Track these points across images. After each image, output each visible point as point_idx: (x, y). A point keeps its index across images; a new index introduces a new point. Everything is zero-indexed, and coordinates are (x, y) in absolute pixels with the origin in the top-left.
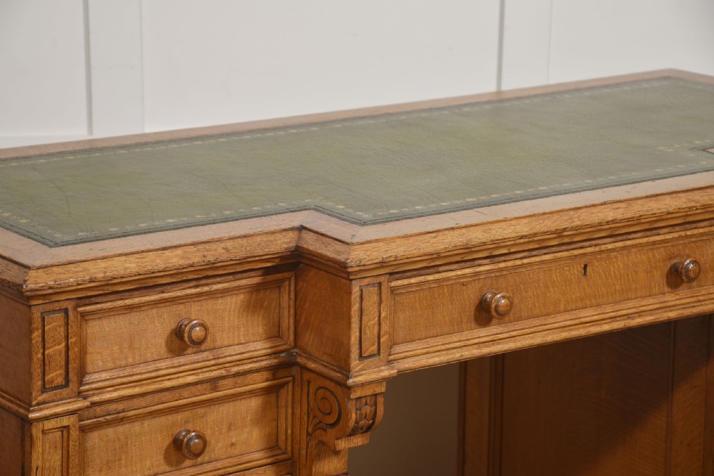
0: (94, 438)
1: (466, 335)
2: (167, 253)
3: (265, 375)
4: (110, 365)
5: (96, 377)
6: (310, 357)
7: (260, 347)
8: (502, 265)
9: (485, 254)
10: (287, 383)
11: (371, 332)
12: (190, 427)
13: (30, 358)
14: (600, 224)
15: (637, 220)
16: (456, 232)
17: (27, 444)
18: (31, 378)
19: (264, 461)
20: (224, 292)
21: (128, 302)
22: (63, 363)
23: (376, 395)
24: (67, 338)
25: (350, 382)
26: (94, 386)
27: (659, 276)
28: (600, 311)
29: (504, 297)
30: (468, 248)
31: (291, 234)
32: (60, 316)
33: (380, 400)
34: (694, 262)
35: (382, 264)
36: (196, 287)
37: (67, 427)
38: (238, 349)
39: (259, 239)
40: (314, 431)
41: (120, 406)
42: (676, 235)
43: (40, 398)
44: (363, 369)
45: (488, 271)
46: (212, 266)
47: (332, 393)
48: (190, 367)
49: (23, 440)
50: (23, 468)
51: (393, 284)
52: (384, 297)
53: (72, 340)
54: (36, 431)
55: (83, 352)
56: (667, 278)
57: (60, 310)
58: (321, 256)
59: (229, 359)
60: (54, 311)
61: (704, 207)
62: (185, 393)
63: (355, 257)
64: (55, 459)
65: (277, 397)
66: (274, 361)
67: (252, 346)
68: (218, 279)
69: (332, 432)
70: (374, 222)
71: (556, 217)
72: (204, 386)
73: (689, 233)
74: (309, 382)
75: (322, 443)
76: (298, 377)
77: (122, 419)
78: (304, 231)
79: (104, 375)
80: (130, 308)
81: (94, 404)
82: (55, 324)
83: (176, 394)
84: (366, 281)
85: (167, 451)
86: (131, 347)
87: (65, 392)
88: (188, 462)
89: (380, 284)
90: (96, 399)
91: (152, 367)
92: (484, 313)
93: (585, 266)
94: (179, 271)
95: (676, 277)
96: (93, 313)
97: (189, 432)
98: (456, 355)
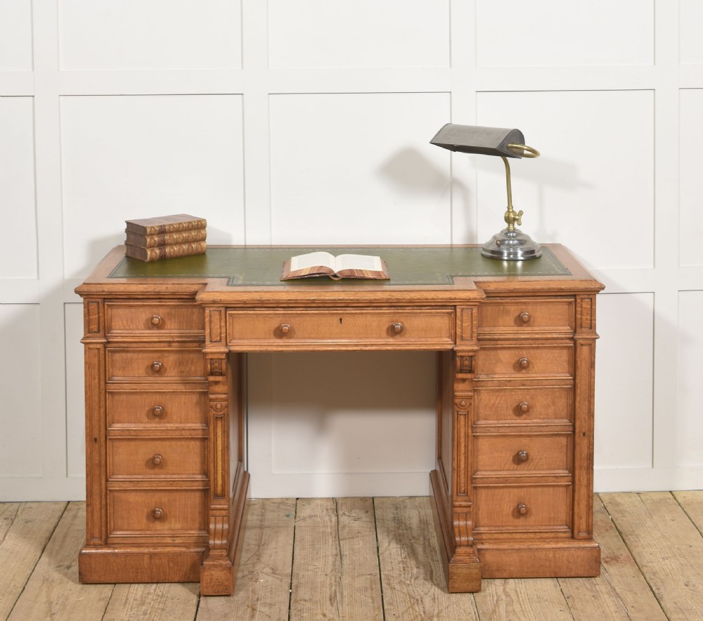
1: (272, 341)
2: (141, 285)
4: (122, 328)
5: (116, 331)
7: (192, 332)
8: (291, 312)
9: (275, 305)
11: (216, 332)
19: (196, 381)
21: (128, 303)
22: (97, 323)
23: (221, 359)
24: (99, 313)
25: (204, 350)
26: (113, 335)
27: (382, 330)
28: (349, 341)
29: (286, 326)
31: (200, 286)
32: (96, 304)
34: (401, 325)
36: (160, 302)
37: (98, 349)
38: (182, 331)
39: (184, 286)
41: (125, 345)
42: (392, 311)
43: (87, 335)
44: (210, 347)
45: (282, 314)
46: (159, 294)
48: (157, 335)
51: (230, 312)
52: (223, 317)
53: (101, 315)
54: (86, 347)
55: (109, 321)
57: (95, 302)
59: (176, 335)
60: (92, 302)
63: (200, 297)
64: (95, 360)
67: (188, 332)
72: (164, 344)
73: (400, 311)
77: (127, 351)
79: (119, 331)
80: (129, 306)
81: (112, 342)
82: (93, 307)
83: (151, 345)
84: (212, 309)
86: (132, 322)
87: (98, 335)
88: (157, 375)
89: (220, 310)
90: (113, 340)
91: (139, 332)
92: (280, 333)
93: (341, 319)
94: (143, 293)
95: (392, 331)
96: (113, 305)
98: (264, 349)
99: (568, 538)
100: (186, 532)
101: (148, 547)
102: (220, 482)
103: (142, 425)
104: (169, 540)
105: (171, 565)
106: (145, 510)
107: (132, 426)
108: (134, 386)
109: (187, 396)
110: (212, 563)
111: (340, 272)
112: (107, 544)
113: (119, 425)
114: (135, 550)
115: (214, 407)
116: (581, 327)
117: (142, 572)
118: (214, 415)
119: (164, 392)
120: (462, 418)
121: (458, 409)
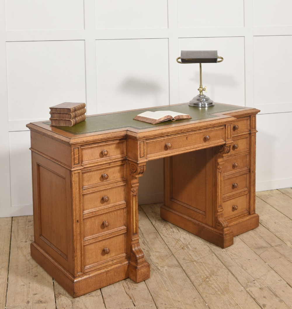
0: (85, 175)
1: (163, 152)
2: (99, 136)
3: (120, 162)
4: (88, 160)
5: (85, 162)
6: (130, 158)
7: (119, 156)
8: (169, 137)
9: (166, 135)
10: (125, 164)
11: (142, 152)
12: (105, 173)
13: (72, 158)
14: (189, 128)
15: (197, 127)
16: (160, 130)
17: (71, 176)
18: (72, 162)
19: (121, 180)
20: (111, 144)
21: (91, 146)
22: (78, 159)
23: (144, 165)
24: (79, 154)
25: (138, 162)
26: (84, 164)
27: (202, 139)
28: (190, 147)
29: (170, 144)
30: (162, 134)
31: (125, 132)
32: (77, 149)
33: (145, 166)
34: (209, 136)
35: (144, 137)
36: (105, 143)
37: (79, 172)
38: (115, 156)
39: (118, 133)
40: (131, 174)
41: (90, 168)
42: (205, 131)
43: (74, 166)
44: (141, 160)
45: (167, 139)
46: (109, 138)
47: (135, 166)
48: (104, 160)
49: (70, 175)
50: (71, 181)
51: (147, 142)
52: (145, 144)
53: (80, 154)
54: (73, 173)
55: (82, 157)
56: (204, 140)
58: (131, 136)
59: (113, 158)
60: (76, 148)
61: (210, 124)
62: (104, 166)
63: (138, 136)
64: (77, 179)
65: (123, 167)
66: (122, 159)
67: (117, 156)
68: (110, 141)
69: (135, 174)
70: (142, 129)
71: (180, 127)
72: (108, 164)
73: (207, 130)
74: (130, 163)
75: (133, 176)
76: (127, 162)
77: (90, 171)
78: (128, 131)
79: (87, 162)
80: (92, 147)
81: (85, 168)
82: (76, 150)
83: (102, 166)
84: (141, 141)
85: (100, 178)
86: (92, 156)
87: (79, 165)
88: (105, 180)
89: (144, 141)
90: (85, 167)
91: (96, 160)
92: (166, 148)
93: (187, 138)
94: (102, 139)
95: (205, 139)
96: (84, 148)
97: (105, 174)
98: (160, 157)
99: (248, 215)
100: (117, 256)
101: (104, 269)
102: (135, 227)
103: (97, 208)
104: (111, 263)
105: (115, 274)
106: (99, 251)
107: (93, 210)
108: (94, 189)
109: (116, 189)
110: (141, 266)
111: (175, 117)
112: (85, 274)
113: (87, 211)
114: (99, 272)
115: (133, 191)
116: (252, 128)
117: (103, 282)
118: (132, 194)
119: (107, 189)
120: (220, 173)
121: (219, 170)
